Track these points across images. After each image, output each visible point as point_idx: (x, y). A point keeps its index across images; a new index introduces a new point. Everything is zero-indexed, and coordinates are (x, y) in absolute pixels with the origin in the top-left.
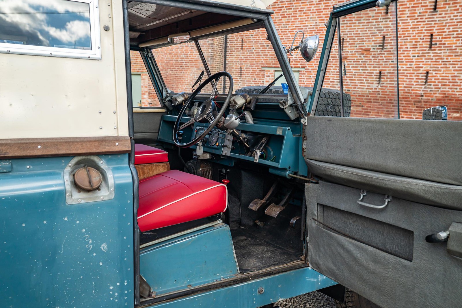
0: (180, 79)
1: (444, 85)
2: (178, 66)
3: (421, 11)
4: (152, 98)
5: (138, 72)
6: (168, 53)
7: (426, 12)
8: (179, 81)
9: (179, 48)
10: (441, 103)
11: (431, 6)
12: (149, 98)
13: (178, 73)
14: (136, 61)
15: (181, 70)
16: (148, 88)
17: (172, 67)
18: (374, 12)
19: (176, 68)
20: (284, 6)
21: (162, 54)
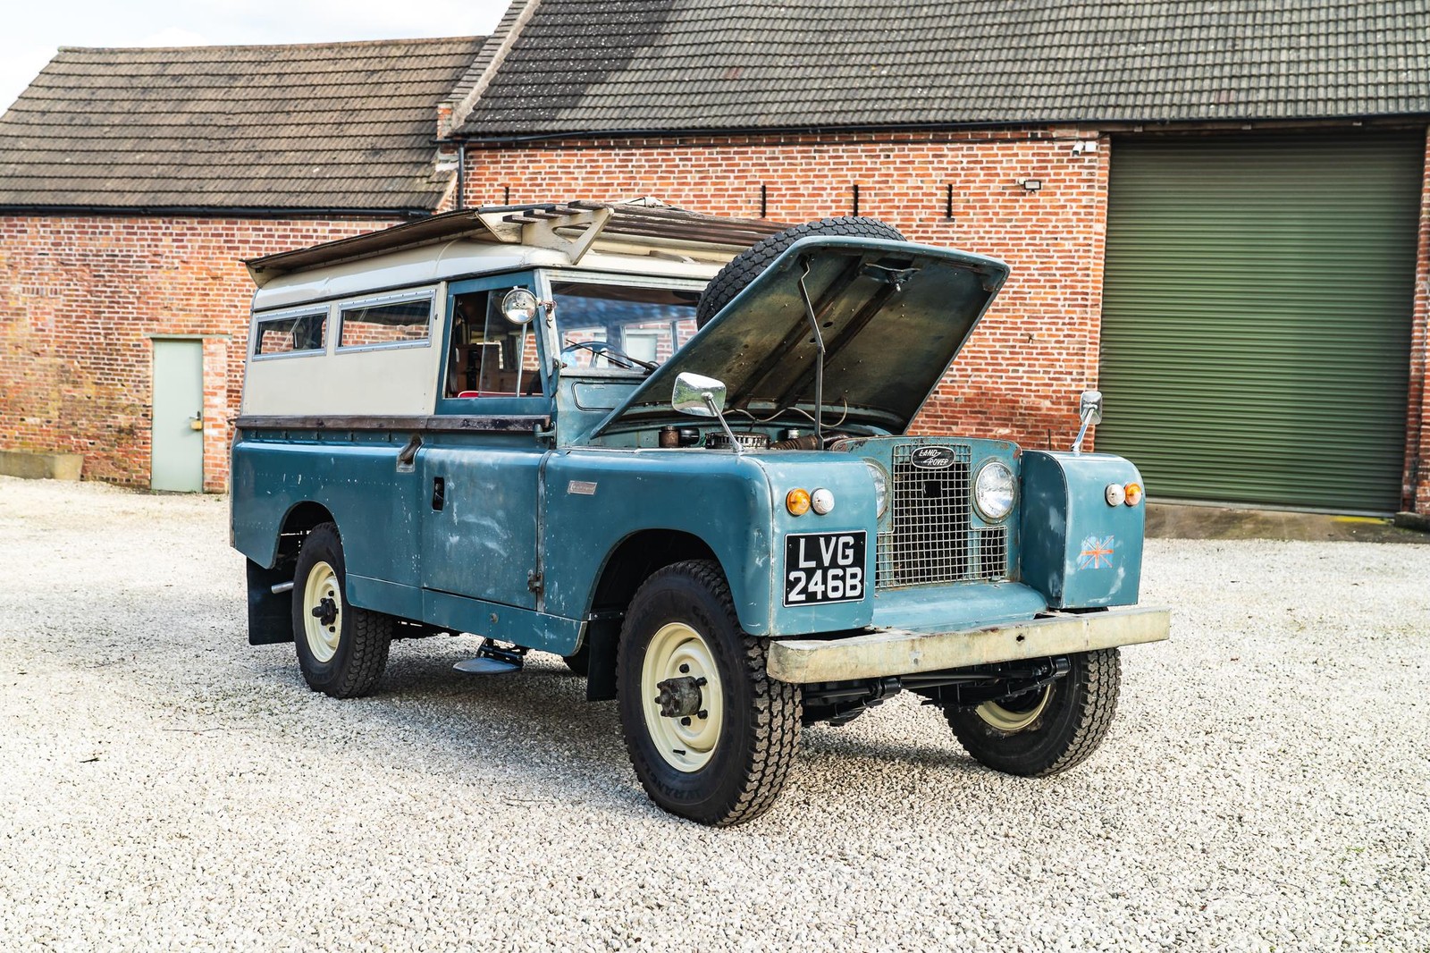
1: (978, 370)
3: (923, 216)
5: (192, 332)
7: (934, 220)
11: (941, 207)
12: (228, 406)
14: (185, 302)
16: (226, 378)
18: (829, 211)
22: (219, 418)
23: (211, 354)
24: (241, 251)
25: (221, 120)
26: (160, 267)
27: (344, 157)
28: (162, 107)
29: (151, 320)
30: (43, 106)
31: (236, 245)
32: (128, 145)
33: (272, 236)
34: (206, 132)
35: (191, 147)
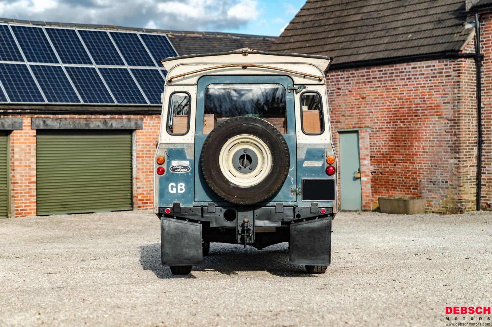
0: (416, 133)
2: (412, 116)
4: (375, 164)
5: (354, 127)
6: (397, 99)
8: (414, 137)
9: (412, 90)
12: (371, 165)
13: (412, 126)
14: (351, 112)
15: (416, 120)
16: (369, 150)
17: (402, 118)
19: (409, 118)
21: (388, 100)
22: (367, 171)
23: (362, 138)
24: (373, 83)
25: (375, 15)
26: (340, 95)
27: (424, 27)
28: (352, 12)
29: (337, 122)
30: (304, 19)
31: (371, 80)
32: (333, 34)
33: (386, 74)
34: (367, 22)
35: (359, 31)
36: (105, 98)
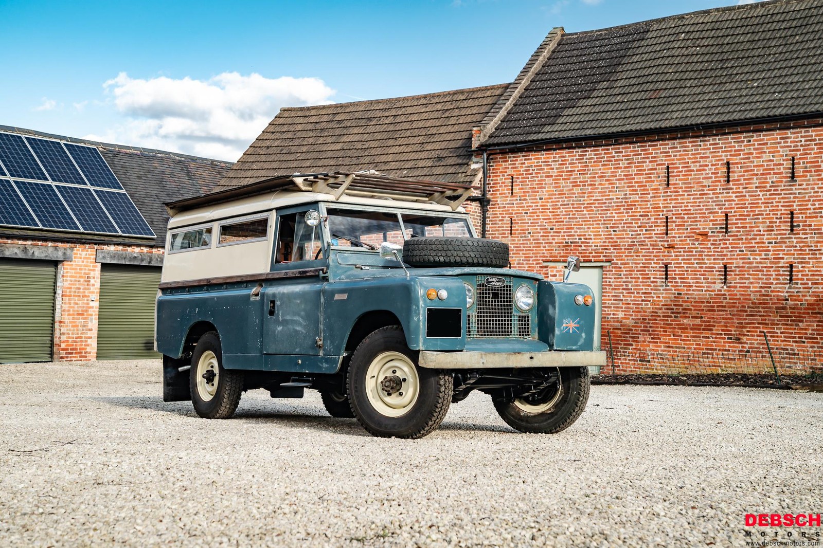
1: (816, 284)
3: (774, 180)
7: (782, 182)
10: (814, 309)
11: (787, 173)
18: (710, 180)
20: (576, 169)
25: (359, 146)
27: (421, 164)
36: (26, 219)
